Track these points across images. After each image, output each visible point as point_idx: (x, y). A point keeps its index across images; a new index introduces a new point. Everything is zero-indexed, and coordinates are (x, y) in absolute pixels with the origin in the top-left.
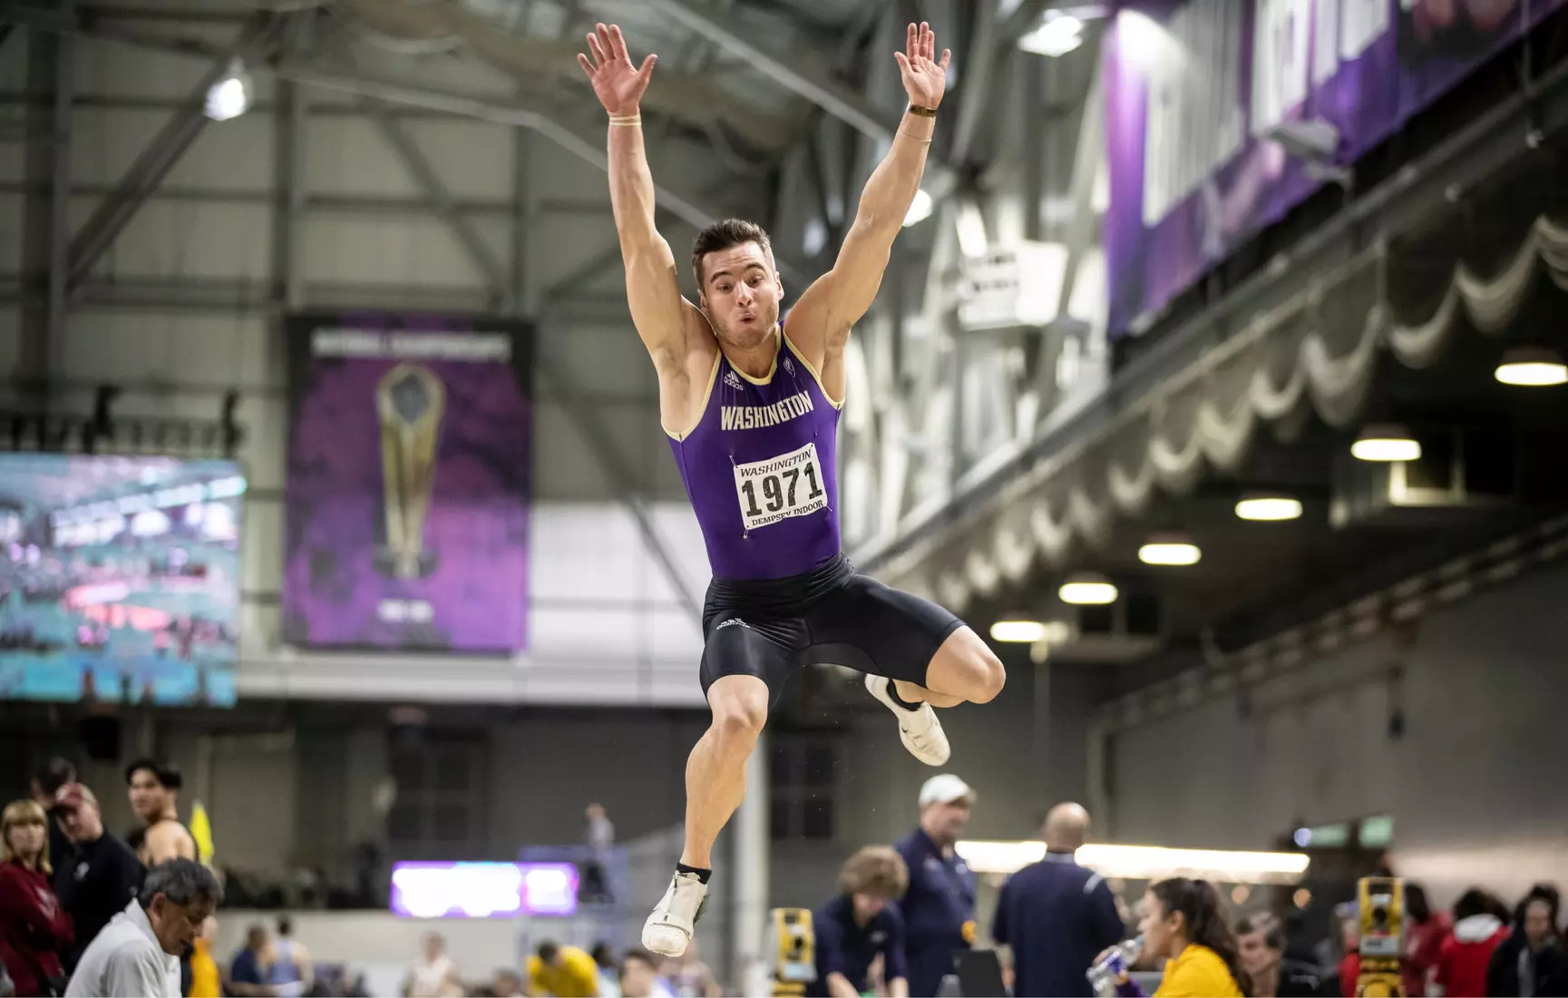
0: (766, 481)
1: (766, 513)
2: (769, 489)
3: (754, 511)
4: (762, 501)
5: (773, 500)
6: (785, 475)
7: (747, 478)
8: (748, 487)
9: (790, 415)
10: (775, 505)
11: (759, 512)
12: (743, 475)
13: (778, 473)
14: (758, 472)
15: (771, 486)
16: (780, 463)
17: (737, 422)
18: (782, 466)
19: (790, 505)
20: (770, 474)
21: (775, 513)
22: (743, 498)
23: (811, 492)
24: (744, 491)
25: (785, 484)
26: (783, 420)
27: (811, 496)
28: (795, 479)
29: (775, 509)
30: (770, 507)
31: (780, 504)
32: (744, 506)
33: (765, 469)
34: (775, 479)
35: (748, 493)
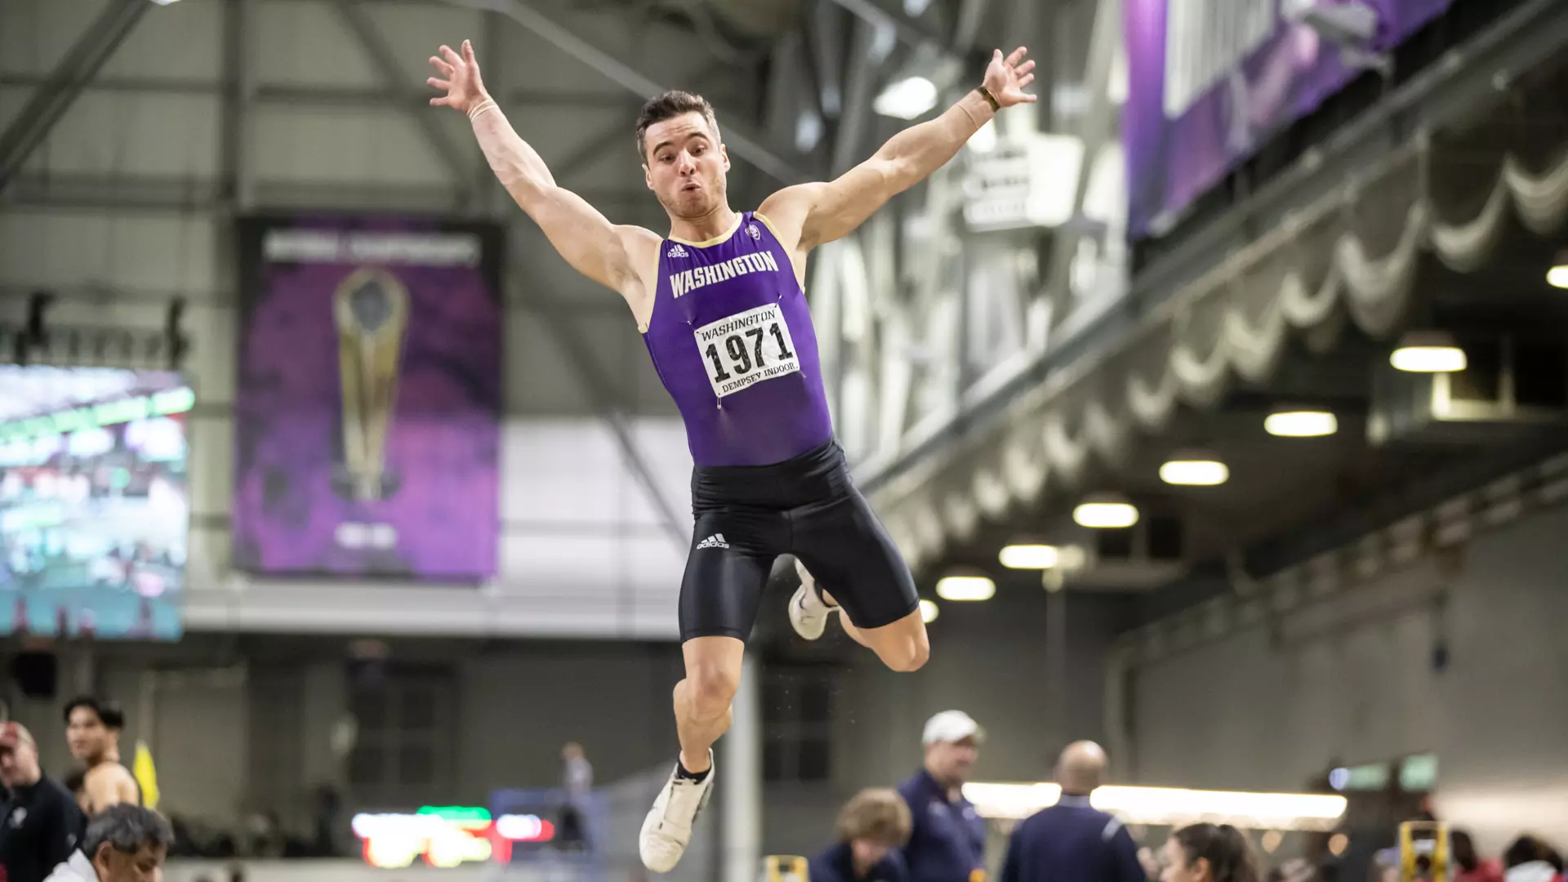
0: (729, 341)
1: (735, 377)
2: (733, 351)
3: (722, 376)
4: (728, 365)
5: (740, 362)
6: (749, 334)
7: (709, 342)
8: (712, 351)
9: (748, 269)
10: (743, 367)
11: (728, 376)
12: (705, 339)
13: (741, 332)
14: (719, 332)
15: (736, 347)
16: (740, 321)
17: (687, 285)
18: (744, 325)
19: (759, 366)
20: (731, 333)
21: (744, 376)
22: (708, 363)
23: (780, 353)
24: (708, 356)
25: (750, 342)
26: (740, 273)
27: (781, 357)
28: (760, 338)
29: (743, 372)
30: (738, 370)
31: (748, 366)
32: (712, 373)
33: (726, 328)
34: (738, 340)
35: (713, 358)
